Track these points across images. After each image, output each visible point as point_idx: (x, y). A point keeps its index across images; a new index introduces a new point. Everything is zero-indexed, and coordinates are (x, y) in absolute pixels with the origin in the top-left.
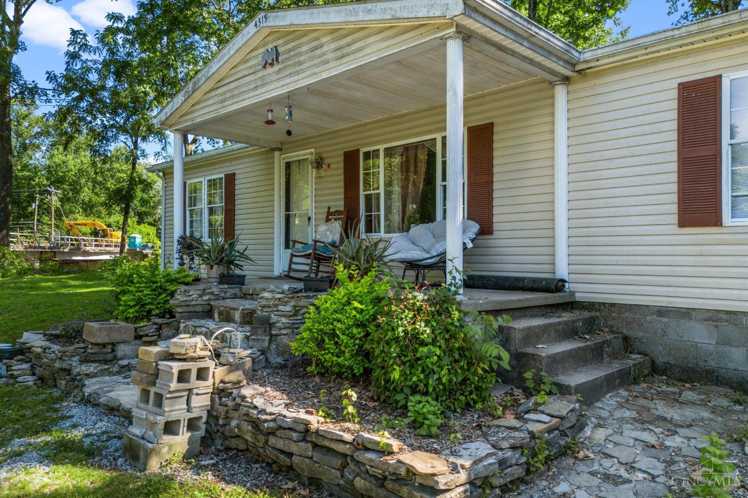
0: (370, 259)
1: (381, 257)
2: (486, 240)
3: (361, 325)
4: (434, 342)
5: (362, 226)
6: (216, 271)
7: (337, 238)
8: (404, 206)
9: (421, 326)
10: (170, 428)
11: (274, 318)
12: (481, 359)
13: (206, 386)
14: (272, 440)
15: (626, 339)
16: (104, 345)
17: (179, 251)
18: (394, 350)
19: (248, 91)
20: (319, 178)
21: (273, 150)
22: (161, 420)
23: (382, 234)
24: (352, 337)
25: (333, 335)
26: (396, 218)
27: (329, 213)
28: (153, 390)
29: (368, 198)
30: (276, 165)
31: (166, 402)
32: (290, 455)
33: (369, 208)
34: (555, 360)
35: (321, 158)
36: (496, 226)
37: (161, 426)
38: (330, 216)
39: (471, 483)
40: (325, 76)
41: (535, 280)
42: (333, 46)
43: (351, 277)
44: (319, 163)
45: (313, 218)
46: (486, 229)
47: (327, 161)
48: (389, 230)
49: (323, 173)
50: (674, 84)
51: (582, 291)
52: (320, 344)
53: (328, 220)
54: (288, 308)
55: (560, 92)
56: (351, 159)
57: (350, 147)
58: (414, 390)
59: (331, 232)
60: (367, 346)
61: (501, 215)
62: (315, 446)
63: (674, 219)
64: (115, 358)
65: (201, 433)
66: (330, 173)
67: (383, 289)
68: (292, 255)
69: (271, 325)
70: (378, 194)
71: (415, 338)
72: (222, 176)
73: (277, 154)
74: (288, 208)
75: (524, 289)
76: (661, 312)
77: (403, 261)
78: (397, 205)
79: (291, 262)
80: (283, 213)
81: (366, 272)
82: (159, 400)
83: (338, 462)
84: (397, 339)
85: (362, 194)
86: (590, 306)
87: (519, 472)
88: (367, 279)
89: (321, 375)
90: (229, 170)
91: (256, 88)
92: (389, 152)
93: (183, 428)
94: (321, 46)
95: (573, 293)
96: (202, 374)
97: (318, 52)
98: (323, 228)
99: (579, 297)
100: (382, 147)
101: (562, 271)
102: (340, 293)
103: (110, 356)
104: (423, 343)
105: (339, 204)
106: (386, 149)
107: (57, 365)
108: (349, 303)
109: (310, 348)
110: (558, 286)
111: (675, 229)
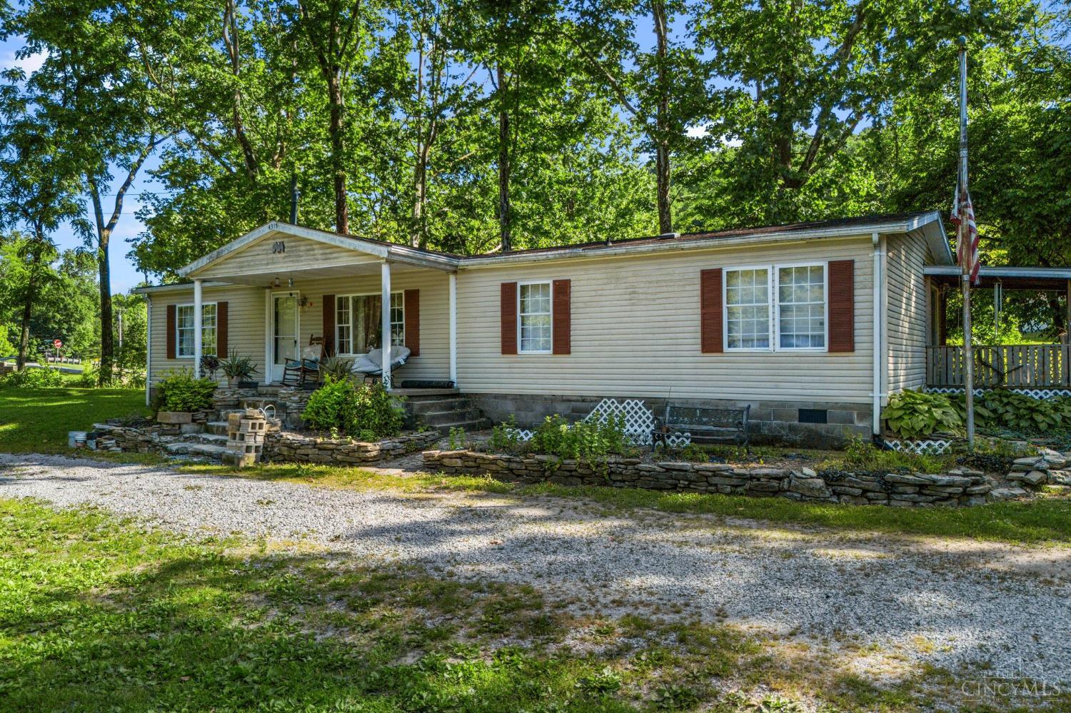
0: (343, 371)
1: (349, 371)
2: (413, 360)
3: (339, 404)
4: (373, 407)
5: (337, 350)
6: (235, 380)
7: (319, 357)
8: (367, 335)
9: (367, 400)
10: (248, 449)
11: (288, 404)
12: (395, 415)
13: (263, 432)
14: (298, 451)
15: (481, 411)
16: (174, 425)
17: (201, 367)
18: (355, 412)
19: (262, 265)
20: (303, 312)
21: (265, 288)
22: (245, 445)
23: (351, 355)
24: (334, 409)
25: (324, 409)
26: (361, 344)
27: (312, 339)
28: (238, 433)
29: (341, 329)
30: (267, 299)
31: (246, 438)
32: (307, 455)
33: (341, 336)
34: (433, 417)
35: (305, 299)
36: (421, 351)
37: (244, 448)
38: (313, 341)
39: (381, 450)
40: (316, 267)
41: (439, 382)
42: (321, 252)
43: (333, 381)
44: (303, 302)
45: (299, 341)
46: (415, 353)
47: (309, 301)
48: (355, 352)
49: (306, 308)
50: (499, 283)
51: (465, 388)
52: (317, 414)
53: (311, 344)
54: (296, 398)
55: (452, 278)
56: (328, 301)
57: (329, 292)
58: (363, 427)
59: (314, 353)
60: (342, 413)
61: (423, 344)
62: (320, 449)
63: (500, 350)
64: (181, 434)
65: (261, 454)
66: (312, 309)
67: (350, 385)
68: (286, 369)
69: (287, 408)
70: (348, 328)
71: (364, 406)
72: (216, 303)
73: (267, 291)
74: (277, 333)
75: (433, 387)
76: (496, 396)
77: (363, 372)
78: (361, 335)
79: (285, 374)
80: (273, 336)
81: (341, 378)
82: (242, 437)
83: (330, 452)
84: (356, 407)
85: (337, 326)
86: (467, 395)
87: (402, 451)
88: (341, 382)
89: (318, 429)
90: (223, 299)
91: (268, 264)
92: (356, 300)
93: (253, 451)
94: (313, 250)
95: (458, 389)
96: (261, 426)
97: (311, 253)
98: (307, 350)
99: (462, 391)
100: (351, 296)
101: (453, 377)
102: (328, 389)
103: (178, 432)
104: (368, 408)
105: (319, 331)
106: (353, 298)
107: (140, 438)
108: (332, 393)
109: (312, 416)
110: (450, 384)
111: (500, 355)
